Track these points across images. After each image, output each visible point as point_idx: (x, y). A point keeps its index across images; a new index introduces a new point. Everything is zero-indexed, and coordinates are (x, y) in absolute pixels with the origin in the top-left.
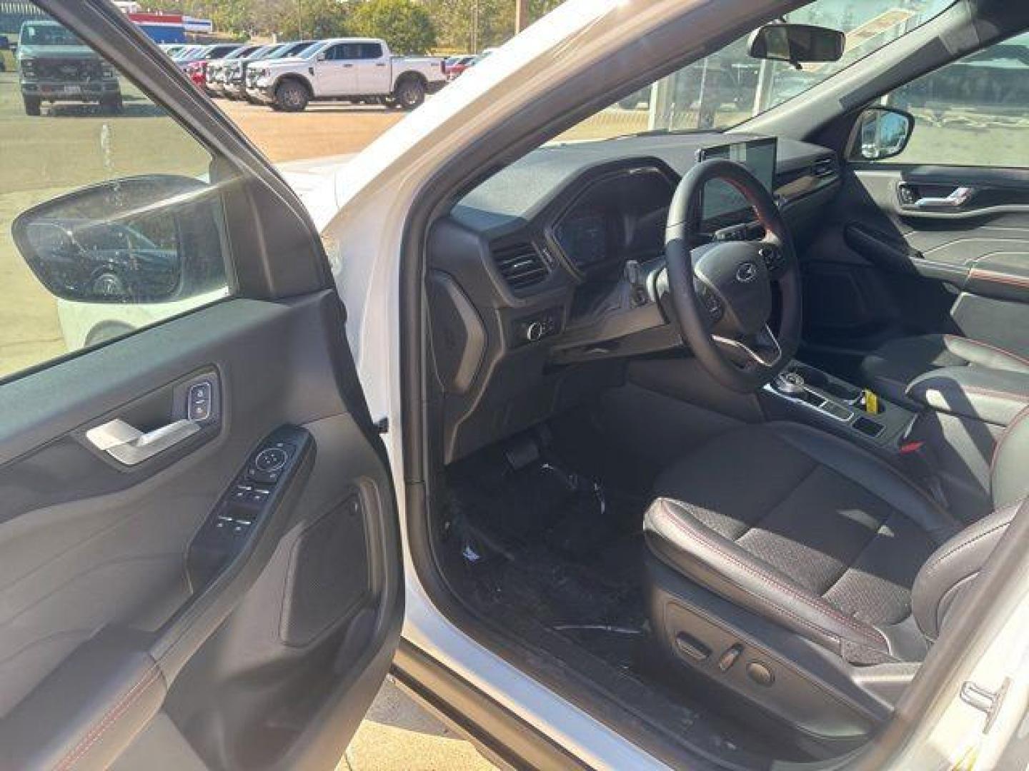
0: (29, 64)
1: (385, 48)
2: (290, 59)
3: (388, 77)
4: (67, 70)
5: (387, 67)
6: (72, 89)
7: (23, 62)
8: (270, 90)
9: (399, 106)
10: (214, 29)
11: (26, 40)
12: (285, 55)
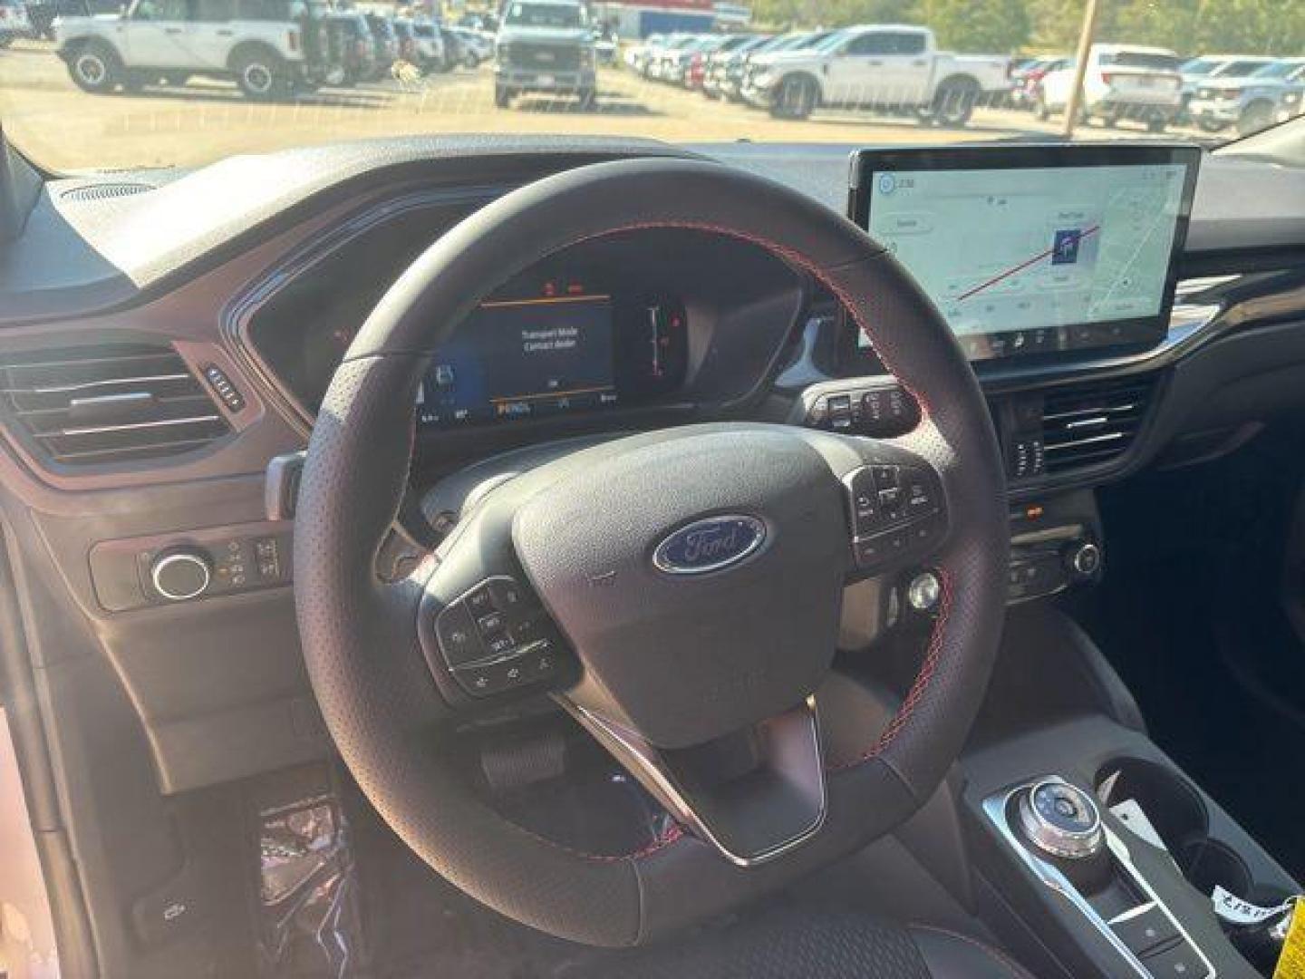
0: (507, 48)
1: (931, 42)
2: (807, 52)
3: (925, 82)
4: (544, 57)
5: (929, 67)
6: (546, 80)
7: (501, 46)
8: (769, 92)
9: (935, 123)
10: (753, 19)
11: (512, 20)
12: (800, 47)
